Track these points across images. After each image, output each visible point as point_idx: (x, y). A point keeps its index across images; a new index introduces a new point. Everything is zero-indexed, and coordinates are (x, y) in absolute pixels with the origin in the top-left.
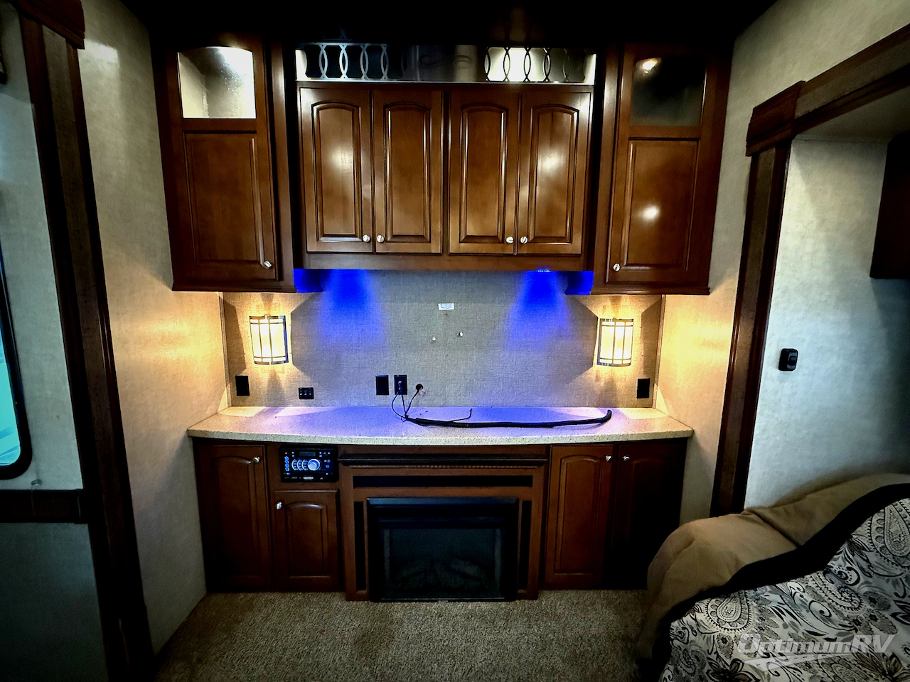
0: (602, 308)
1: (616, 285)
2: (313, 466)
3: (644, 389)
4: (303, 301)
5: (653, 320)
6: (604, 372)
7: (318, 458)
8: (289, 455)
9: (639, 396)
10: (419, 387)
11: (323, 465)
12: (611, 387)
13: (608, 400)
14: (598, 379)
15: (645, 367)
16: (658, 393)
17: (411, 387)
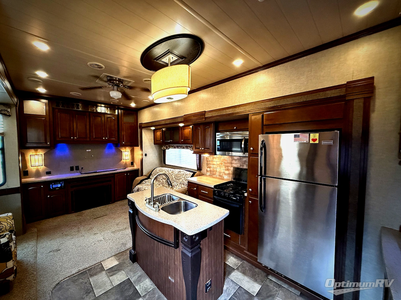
0: (123, 150)
1: (125, 146)
2: (59, 186)
3: (132, 164)
4: (47, 151)
5: (132, 152)
6: (124, 161)
7: (60, 184)
8: (52, 184)
9: (131, 165)
10: (82, 168)
11: (61, 185)
12: (126, 164)
13: (125, 166)
14: (123, 162)
15: (132, 159)
16: (135, 164)
17: (80, 168)
